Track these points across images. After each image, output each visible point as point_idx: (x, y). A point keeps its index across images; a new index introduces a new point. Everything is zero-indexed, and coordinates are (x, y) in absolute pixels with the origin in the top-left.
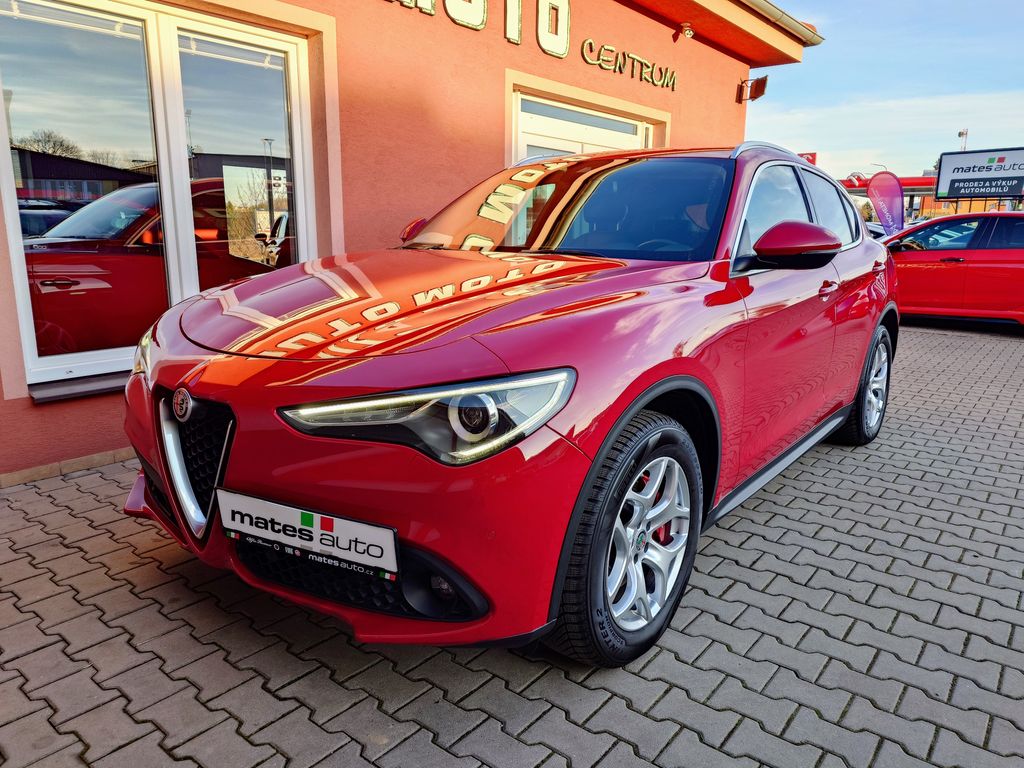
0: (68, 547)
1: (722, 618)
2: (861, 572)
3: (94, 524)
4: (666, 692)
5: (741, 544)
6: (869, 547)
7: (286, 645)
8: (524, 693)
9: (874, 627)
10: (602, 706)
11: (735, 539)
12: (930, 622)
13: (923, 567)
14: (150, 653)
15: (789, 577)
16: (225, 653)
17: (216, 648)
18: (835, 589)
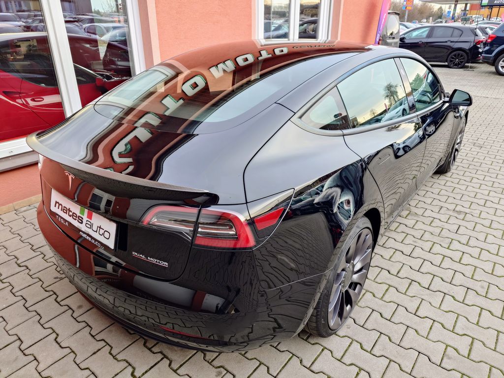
0: (20, 266)
1: (384, 316)
2: (458, 279)
3: (34, 248)
4: (358, 374)
5: (391, 258)
6: (461, 259)
7: (142, 342)
9: (468, 321)
11: (387, 254)
12: (500, 316)
13: (492, 274)
14: (68, 348)
15: (419, 283)
16: (110, 348)
17: (105, 344)
18: (445, 291)
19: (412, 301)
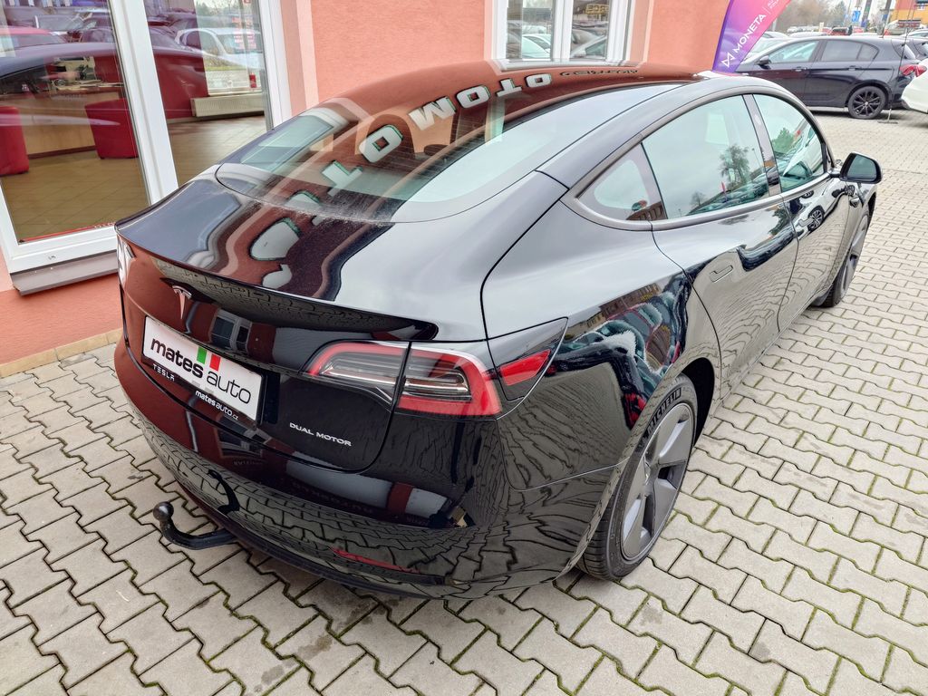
1: (706, 554)
2: (844, 494)
4: (655, 651)
5: (723, 456)
6: (851, 460)
7: (279, 587)
8: (516, 652)
9: (857, 567)
10: (592, 670)
11: (717, 450)
12: (914, 561)
13: (905, 488)
14: (153, 596)
15: (771, 500)
16: (224, 597)
17: (216, 589)
18: (817, 516)
19: (758, 532)
